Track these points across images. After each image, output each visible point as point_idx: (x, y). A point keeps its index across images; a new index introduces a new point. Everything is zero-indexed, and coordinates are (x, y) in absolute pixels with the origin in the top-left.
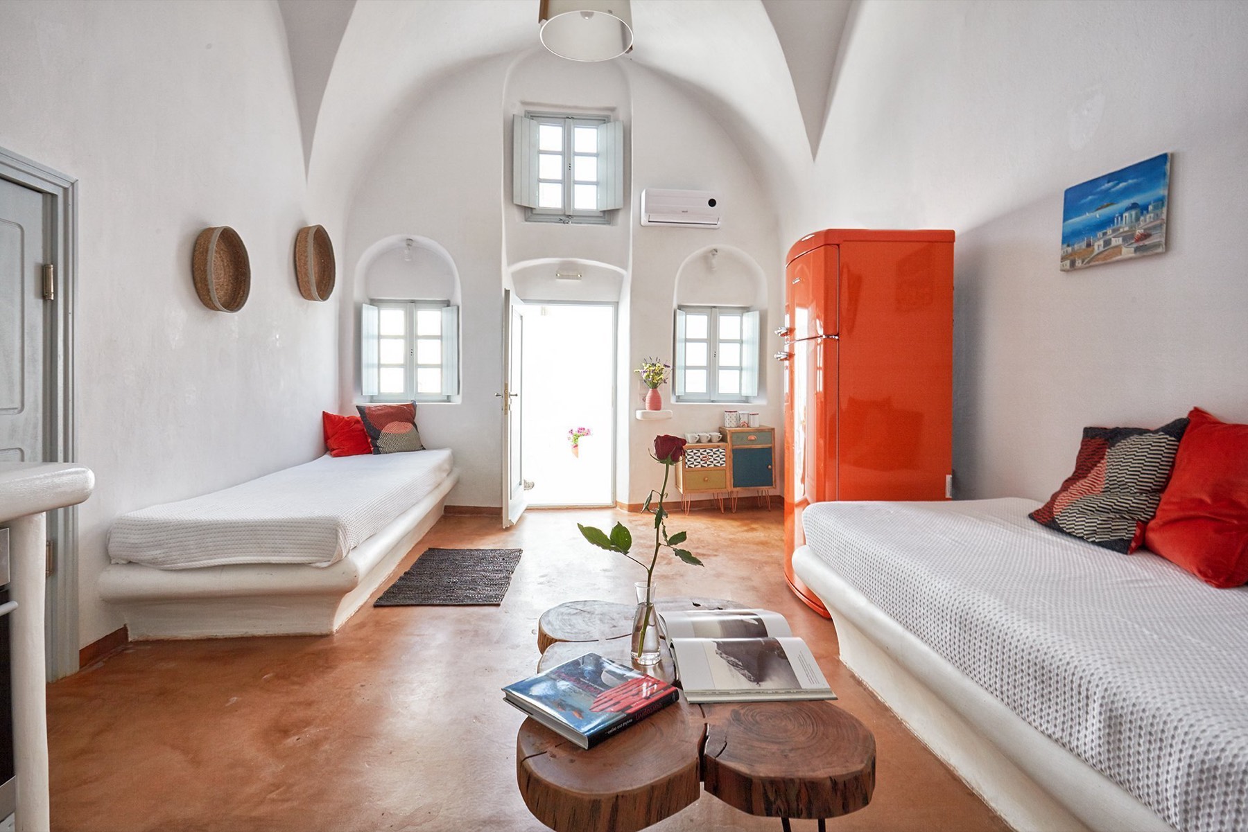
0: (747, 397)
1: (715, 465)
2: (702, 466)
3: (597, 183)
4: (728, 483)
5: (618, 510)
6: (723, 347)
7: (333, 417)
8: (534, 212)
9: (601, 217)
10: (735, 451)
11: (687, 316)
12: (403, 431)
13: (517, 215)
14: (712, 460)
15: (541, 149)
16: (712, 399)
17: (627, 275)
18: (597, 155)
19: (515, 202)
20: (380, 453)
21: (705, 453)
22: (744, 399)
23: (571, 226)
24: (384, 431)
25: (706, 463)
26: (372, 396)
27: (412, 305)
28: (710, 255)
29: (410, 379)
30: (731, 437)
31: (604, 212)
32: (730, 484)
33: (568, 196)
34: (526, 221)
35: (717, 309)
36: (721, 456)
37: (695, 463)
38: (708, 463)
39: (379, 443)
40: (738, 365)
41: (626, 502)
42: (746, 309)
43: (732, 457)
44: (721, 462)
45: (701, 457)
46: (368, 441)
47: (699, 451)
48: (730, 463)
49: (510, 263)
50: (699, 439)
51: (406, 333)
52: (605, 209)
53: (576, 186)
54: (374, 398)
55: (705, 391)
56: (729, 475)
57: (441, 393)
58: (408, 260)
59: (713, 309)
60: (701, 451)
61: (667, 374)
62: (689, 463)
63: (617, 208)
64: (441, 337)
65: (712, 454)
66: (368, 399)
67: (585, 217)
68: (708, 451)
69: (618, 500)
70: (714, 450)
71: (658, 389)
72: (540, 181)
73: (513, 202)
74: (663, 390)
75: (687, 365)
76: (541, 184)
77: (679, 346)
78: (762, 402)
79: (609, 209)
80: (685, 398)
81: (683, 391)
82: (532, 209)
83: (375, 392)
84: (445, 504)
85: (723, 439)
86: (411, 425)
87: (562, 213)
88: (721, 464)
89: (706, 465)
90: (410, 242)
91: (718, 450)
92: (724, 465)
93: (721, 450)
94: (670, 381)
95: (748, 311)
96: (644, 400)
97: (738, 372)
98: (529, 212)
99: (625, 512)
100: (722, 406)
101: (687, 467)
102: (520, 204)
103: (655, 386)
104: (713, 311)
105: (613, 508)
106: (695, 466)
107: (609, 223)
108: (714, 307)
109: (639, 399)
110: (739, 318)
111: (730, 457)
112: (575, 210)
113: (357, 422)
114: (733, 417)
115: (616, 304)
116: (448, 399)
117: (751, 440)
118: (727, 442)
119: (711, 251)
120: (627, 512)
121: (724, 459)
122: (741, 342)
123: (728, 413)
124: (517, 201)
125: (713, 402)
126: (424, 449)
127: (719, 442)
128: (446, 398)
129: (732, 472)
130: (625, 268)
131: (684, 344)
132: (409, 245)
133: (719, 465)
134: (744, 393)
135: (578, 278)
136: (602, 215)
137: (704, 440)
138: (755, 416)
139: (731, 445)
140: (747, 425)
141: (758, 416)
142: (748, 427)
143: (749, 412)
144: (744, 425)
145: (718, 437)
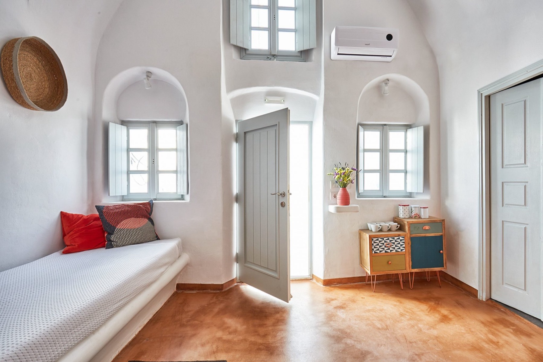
0: (411, 193)
1: (396, 251)
2: (386, 252)
3: (295, 31)
4: (407, 266)
5: (314, 283)
6: (392, 155)
7: (71, 217)
8: (247, 52)
9: (299, 56)
10: (412, 239)
11: (365, 132)
12: (137, 226)
13: (234, 54)
14: (394, 246)
15: (252, 4)
16: (384, 195)
17: (319, 99)
18: (295, 9)
19: (231, 42)
20: (113, 247)
21: (388, 241)
22: (409, 195)
23: (275, 62)
24: (119, 227)
25: (389, 249)
26: (123, 196)
27: (153, 125)
28: (384, 84)
29: (153, 182)
30: (409, 228)
31: (301, 52)
32: (409, 266)
33: (273, 40)
34: (241, 59)
35: (388, 126)
36: (401, 243)
37: (380, 250)
38: (391, 249)
39: (112, 238)
40: (403, 168)
41: (322, 277)
42: (408, 127)
43: (410, 244)
44: (401, 248)
45: (385, 244)
46: (104, 235)
47: (383, 239)
48: (409, 249)
49: (229, 90)
50: (381, 228)
51: (149, 147)
52: (302, 49)
53: (280, 33)
54: (125, 198)
55: (379, 189)
56: (408, 258)
57: (177, 193)
58: (147, 88)
59: (385, 126)
60: (385, 239)
61: (353, 177)
62: (375, 249)
63: (311, 48)
64: (176, 150)
65: (394, 241)
66: (118, 199)
67: (286, 56)
68: (390, 239)
69: (314, 274)
70: (396, 238)
71: (347, 188)
72: (252, 28)
73: (230, 42)
74: (350, 189)
75: (365, 169)
76: (252, 31)
77: (361, 154)
78: (427, 197)
79: (305, 48)
80: (364, 194)
81: (363, 189)
82: (245, 50)
83: (125, 193)
84: (177, 282)
85: (401, 228)
86: (146, 220)
87: (269, 53)
88: (402, 250)
89: (389, 251)
90: (149, 75)
91: (399, 239)
92: (404, 251)
93: (401, 238)
94: (355, 181)
95: (411, 128)
96: (335, 197)
97: (403, 174)
98: (243, 51)
99: (321, 285)
100: (396, 200)
101: (373, 252)
102: (235, 44)
103: (344, 186)
104: (384, 129)
105: (310, 279)
106: (380, 251)
107: (305, 61)
108: (385, 125)
109: (331, 196)
110: (404, 133)
111: (408, 244)
112: (279, 51)
113: (96, 219)
114: (407, 210)
115: (311, 124)
116: (182, 198)
117: (425, 230)
118: (404, 231)
119: (384, 81)
120: (322, 286)
121: (404, 246)
122: (406, 152)
123: (402, 207)
124: (233, 42)
125: (385, 197)
126: (158, 239)
127: (396, 230)
128: (180, 197)
129: (410, 256)
130: (318, 94)
131: (363, 153)
132: (148, 76)
133: (399, 250)
134: (409, 190)
135: (281, 103)
136: (299, 55)
137: (385, 229)
138: (423, 209)
139: (409, 234)
140: (419, 217)
141: (426, 209)
142: (420, 218)
143: (418, 206)
144: (416, 216)
145: (396, 227)
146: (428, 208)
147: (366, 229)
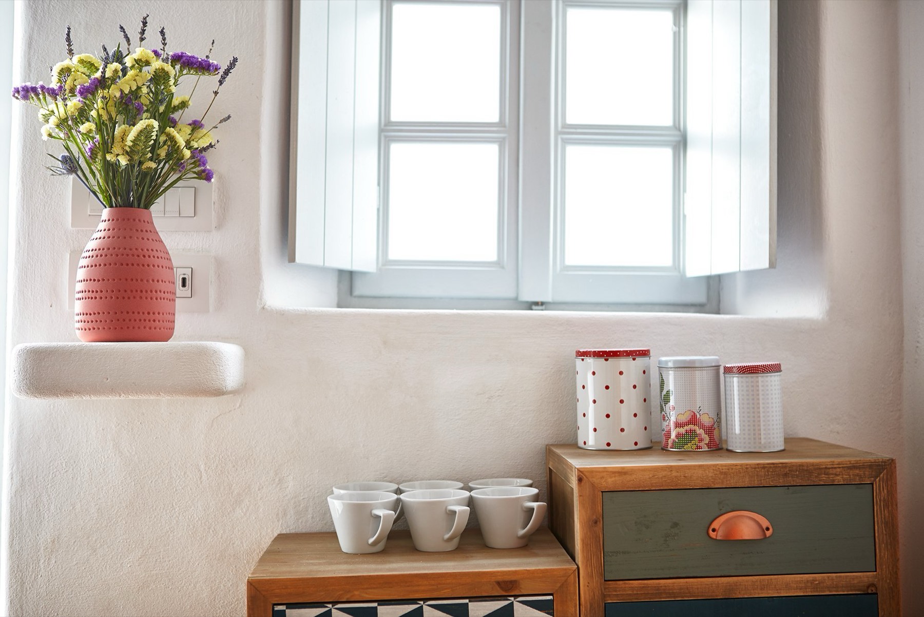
6: (581, 28)
40: (660, 116)
97: (662, 156)
117: (732, 543)
123: (593, 363)
125: (531, 305)
138: (748, 378)
139: (590, 576)
140: (712, 439)
141: (761, 379)
142: (718, 447)
143: (711, 358)
144: (691, 434)
145: (520, 517)
146: (776, 368)
147: (317, 528)
